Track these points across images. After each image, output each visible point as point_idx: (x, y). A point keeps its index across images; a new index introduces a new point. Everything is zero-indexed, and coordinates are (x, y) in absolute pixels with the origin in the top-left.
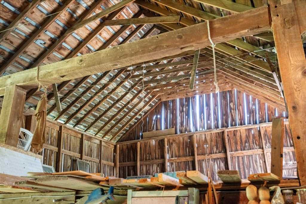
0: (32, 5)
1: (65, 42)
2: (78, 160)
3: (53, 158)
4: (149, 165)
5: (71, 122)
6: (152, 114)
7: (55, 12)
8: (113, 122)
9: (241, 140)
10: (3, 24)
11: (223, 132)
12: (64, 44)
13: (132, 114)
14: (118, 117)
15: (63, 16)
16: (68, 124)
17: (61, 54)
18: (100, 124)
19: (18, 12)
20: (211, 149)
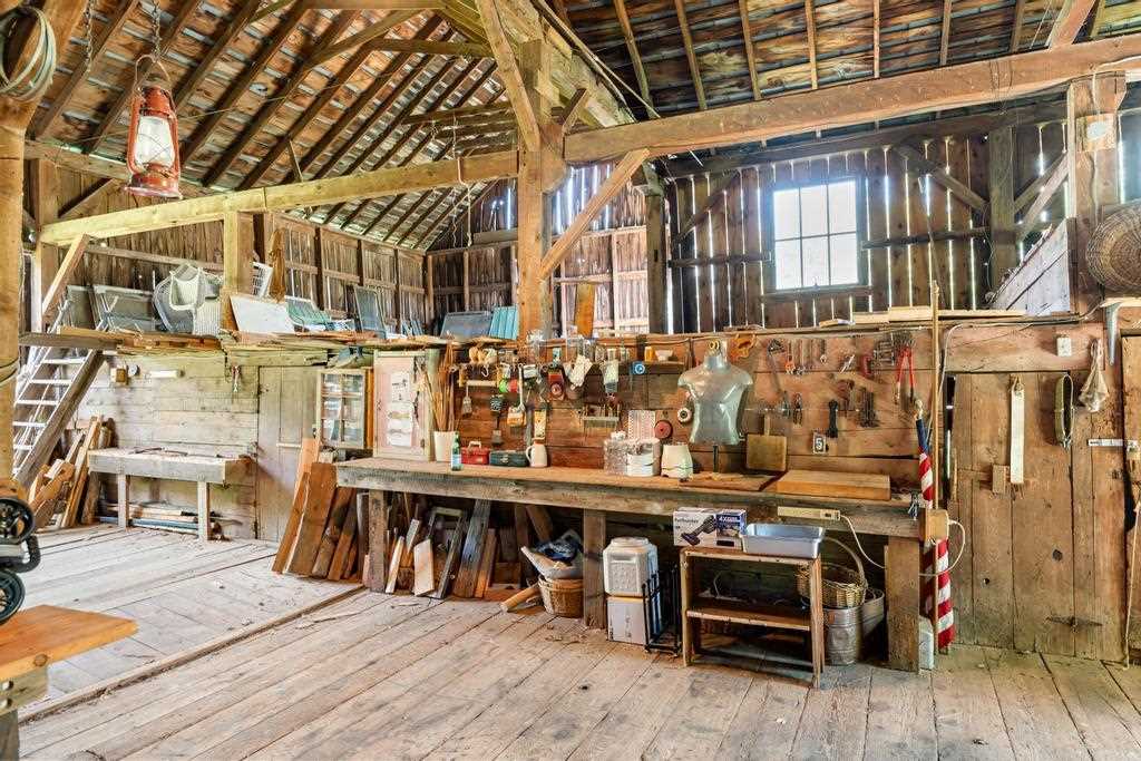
0: (234, 30)
1: (303, 83)
2: (356, 286)
3: (311, 284)
4: (486, 293)
5: (336, 219)
6: (489, 198)
7: (276, 36)
8: (414, 215)
9: (639, 252)
10: (188, 65)
11: (610, 237)
12: (302, 87)
13: (450, 199)
14: (425, 206)
15: (294, 38)
16: (330, 224)
17: (298, 104)
18: (391, 219)
19: (211, 42)
20: (590, 264)
